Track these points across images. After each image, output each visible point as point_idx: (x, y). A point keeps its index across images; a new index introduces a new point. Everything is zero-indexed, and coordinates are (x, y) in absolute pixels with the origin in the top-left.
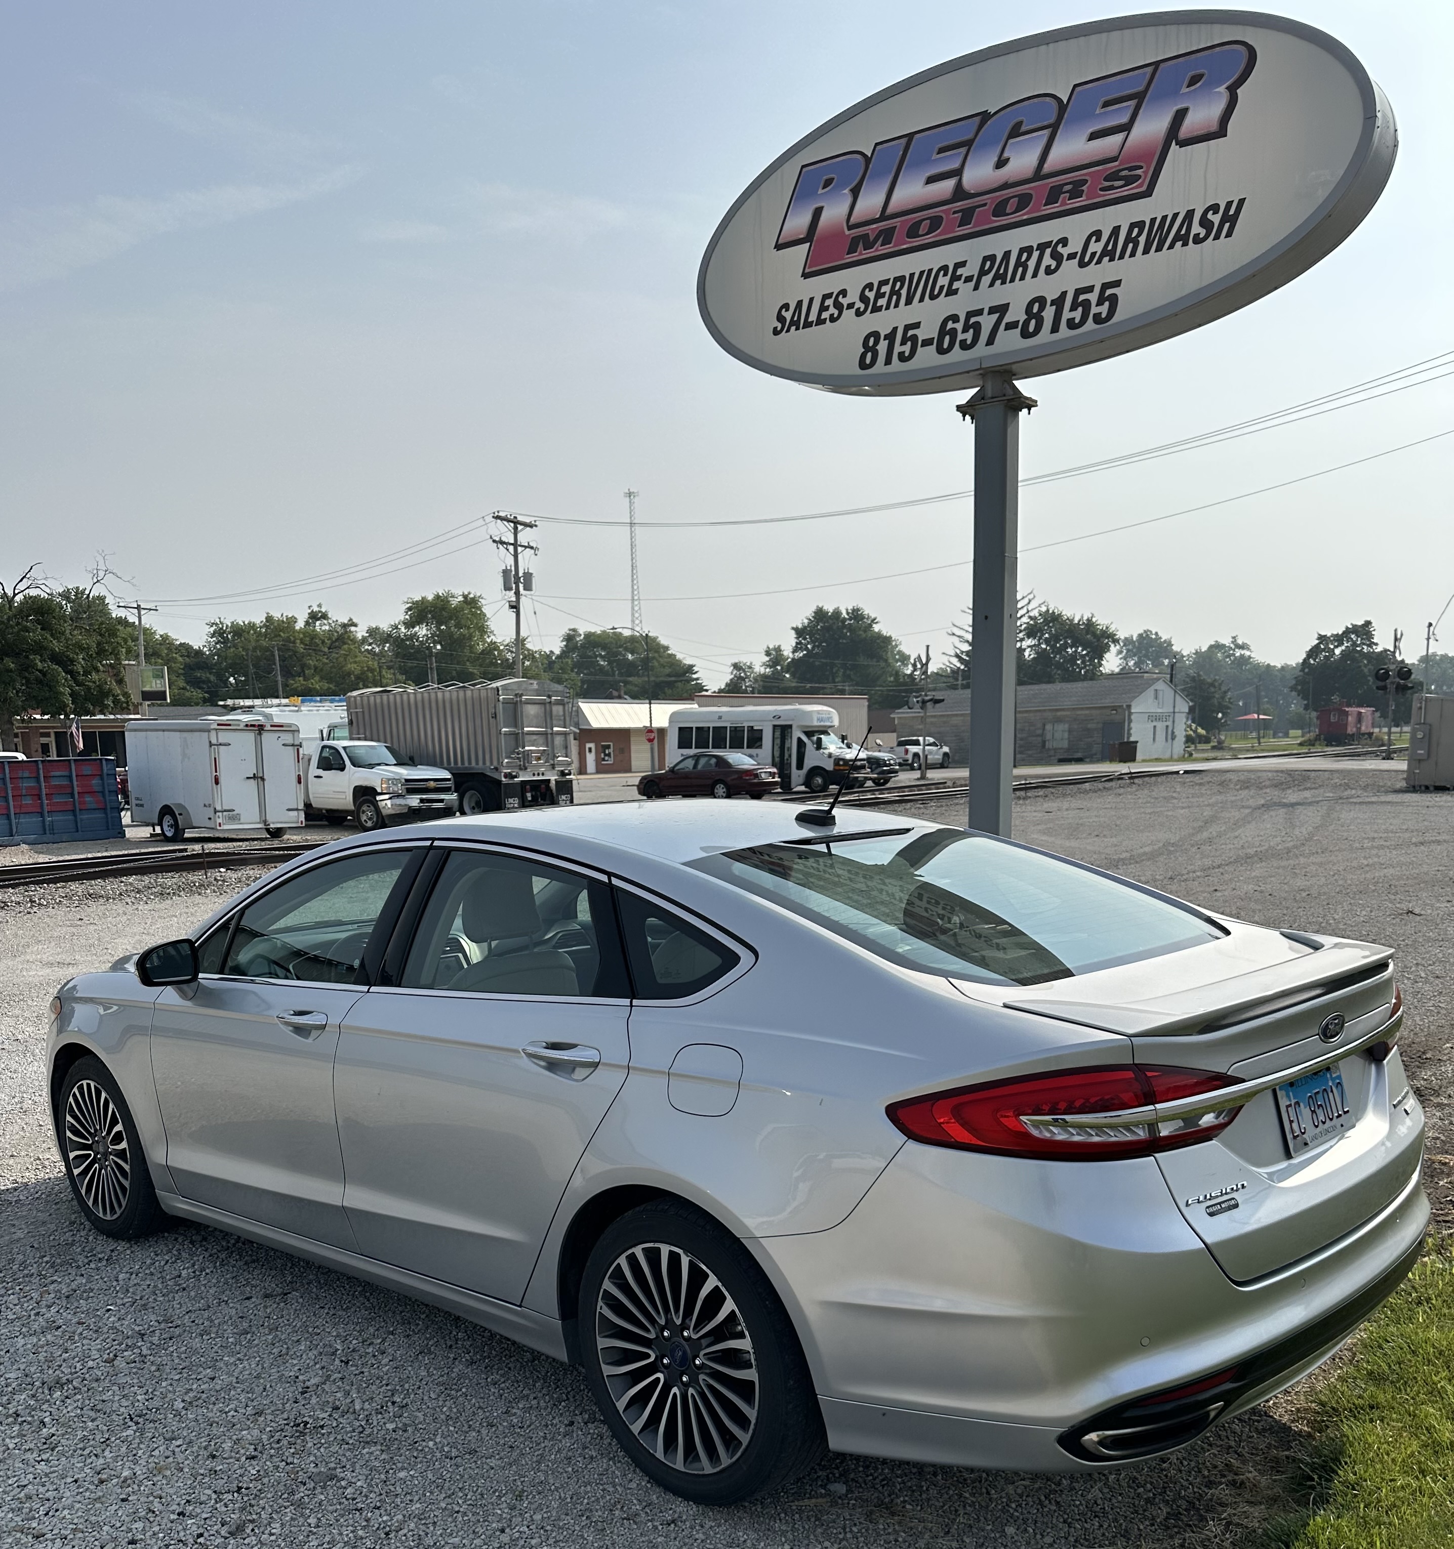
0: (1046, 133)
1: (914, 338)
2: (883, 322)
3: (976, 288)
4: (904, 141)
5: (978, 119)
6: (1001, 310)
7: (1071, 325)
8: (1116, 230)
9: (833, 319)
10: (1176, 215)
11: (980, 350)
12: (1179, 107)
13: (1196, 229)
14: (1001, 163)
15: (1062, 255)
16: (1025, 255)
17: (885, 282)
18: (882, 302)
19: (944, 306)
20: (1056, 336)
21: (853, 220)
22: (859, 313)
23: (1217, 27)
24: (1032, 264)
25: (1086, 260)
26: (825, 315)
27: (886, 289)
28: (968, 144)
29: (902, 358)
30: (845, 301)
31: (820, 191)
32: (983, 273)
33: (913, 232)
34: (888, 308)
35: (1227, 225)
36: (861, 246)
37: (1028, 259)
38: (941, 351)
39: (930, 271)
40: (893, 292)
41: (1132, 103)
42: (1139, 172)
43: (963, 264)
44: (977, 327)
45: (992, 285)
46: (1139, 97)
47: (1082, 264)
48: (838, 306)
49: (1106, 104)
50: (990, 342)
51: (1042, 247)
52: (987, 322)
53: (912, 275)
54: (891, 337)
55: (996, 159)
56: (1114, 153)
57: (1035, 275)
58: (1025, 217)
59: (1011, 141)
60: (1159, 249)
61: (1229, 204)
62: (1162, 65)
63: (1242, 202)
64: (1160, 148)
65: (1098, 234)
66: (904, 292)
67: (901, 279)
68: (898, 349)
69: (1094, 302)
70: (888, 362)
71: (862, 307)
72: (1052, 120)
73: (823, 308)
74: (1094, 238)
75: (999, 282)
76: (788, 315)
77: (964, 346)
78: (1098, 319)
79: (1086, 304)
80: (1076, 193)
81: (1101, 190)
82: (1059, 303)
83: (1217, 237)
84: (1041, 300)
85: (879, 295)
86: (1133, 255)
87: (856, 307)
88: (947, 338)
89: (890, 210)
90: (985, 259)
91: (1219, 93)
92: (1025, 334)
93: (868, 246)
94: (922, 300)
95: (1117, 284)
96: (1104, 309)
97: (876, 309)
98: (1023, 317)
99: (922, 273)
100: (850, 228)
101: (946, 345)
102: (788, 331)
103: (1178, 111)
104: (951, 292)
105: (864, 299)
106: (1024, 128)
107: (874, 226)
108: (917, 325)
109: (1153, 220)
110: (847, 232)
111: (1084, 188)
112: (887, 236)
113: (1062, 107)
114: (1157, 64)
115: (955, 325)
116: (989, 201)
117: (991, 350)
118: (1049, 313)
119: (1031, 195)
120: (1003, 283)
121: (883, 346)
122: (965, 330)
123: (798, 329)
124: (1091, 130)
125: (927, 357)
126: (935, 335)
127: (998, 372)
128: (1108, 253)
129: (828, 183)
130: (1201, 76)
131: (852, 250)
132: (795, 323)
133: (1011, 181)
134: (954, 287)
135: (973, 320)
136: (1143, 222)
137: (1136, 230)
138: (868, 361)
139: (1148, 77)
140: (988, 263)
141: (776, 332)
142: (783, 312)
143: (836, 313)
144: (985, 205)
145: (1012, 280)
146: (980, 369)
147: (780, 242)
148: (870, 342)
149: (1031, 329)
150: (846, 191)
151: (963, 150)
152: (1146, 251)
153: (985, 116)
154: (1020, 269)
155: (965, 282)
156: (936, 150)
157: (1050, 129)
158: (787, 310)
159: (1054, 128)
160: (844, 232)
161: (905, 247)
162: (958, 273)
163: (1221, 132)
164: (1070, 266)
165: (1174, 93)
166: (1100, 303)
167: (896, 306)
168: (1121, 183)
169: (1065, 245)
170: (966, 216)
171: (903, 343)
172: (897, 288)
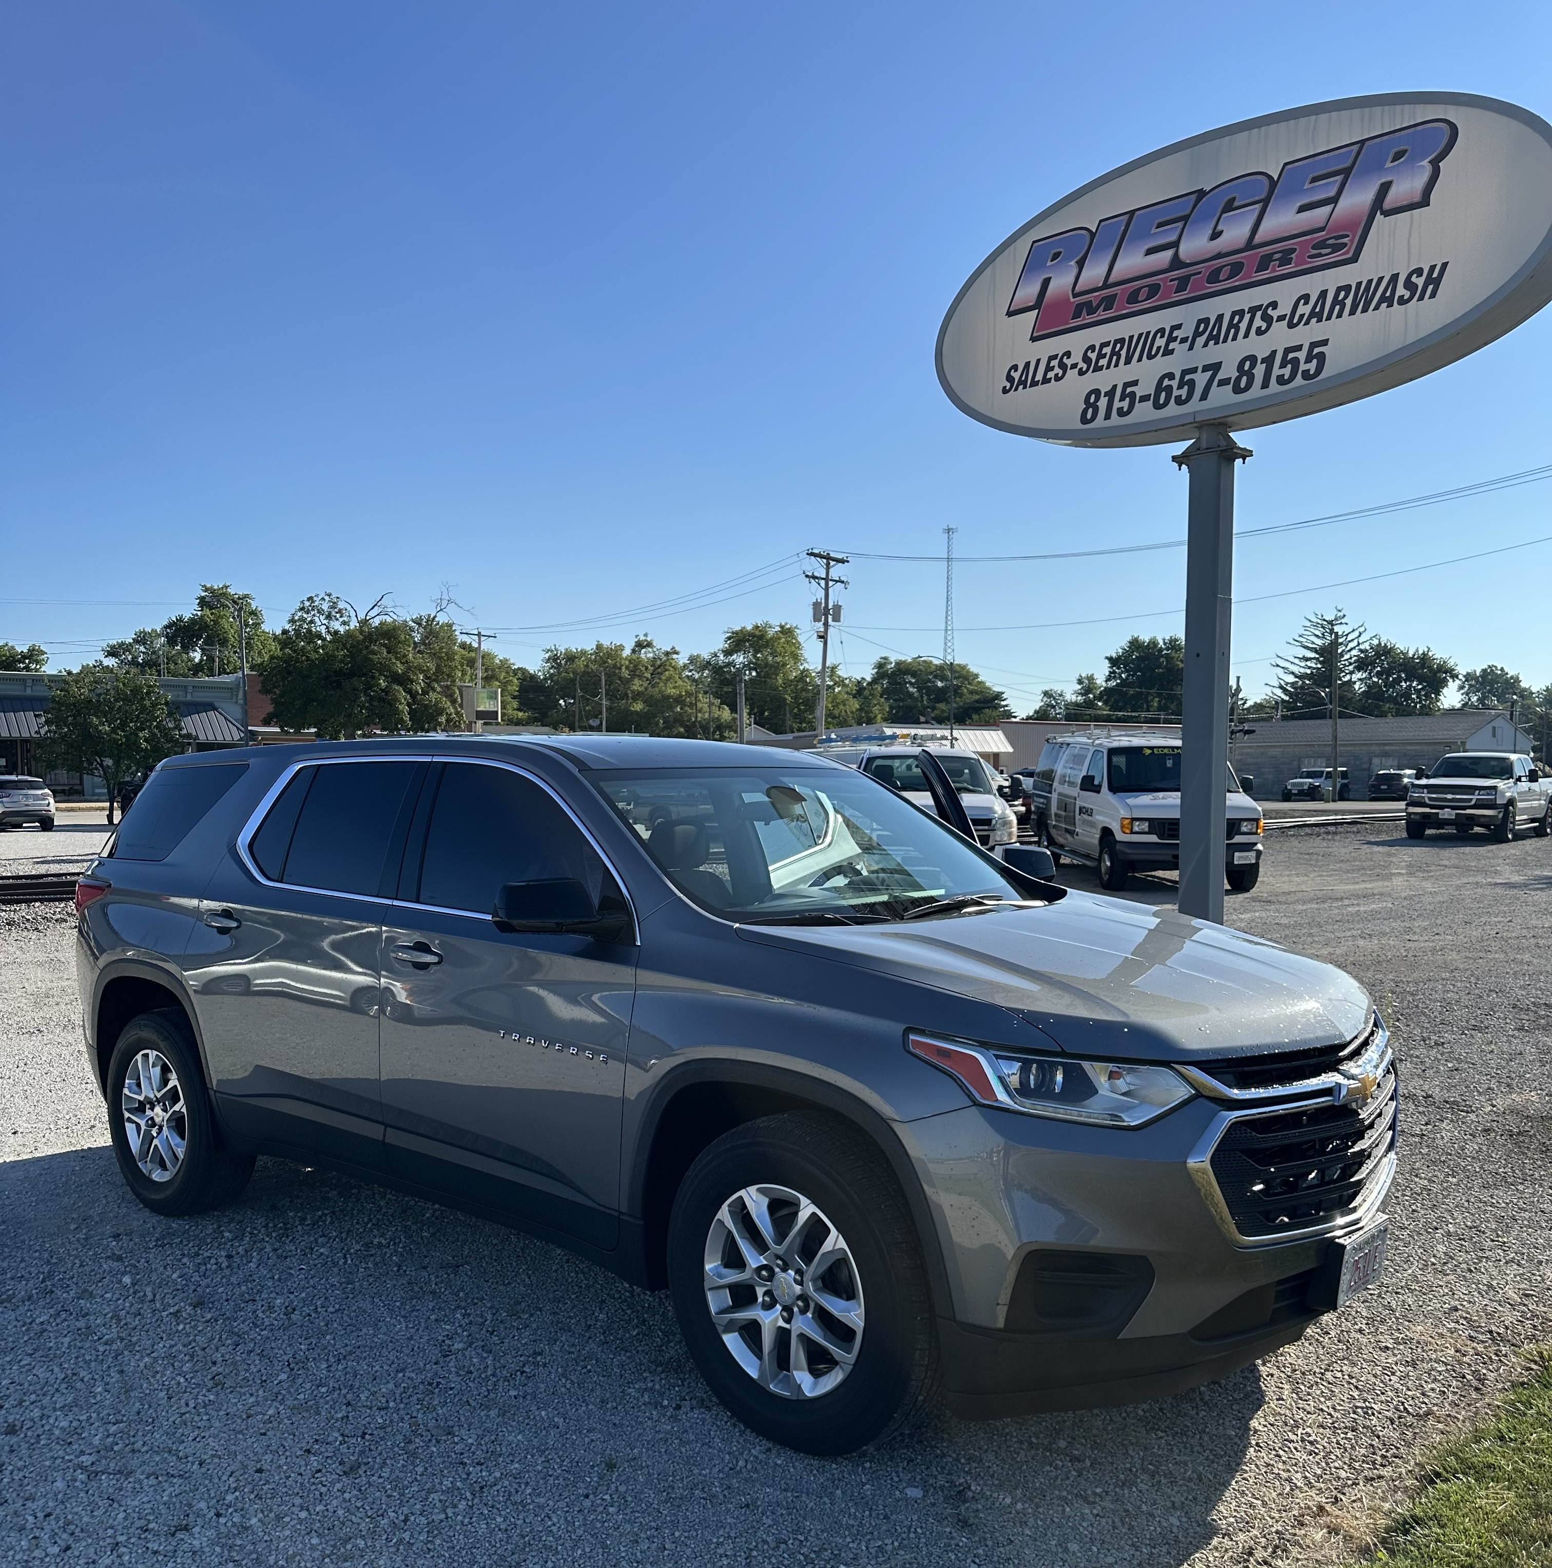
0: (1258, 207)
1: (1133, 393)
2: (1103, 380)
3: (1191, 348)
4: (1126, 217)
5: (1194, 197)
6: (1215, 367)
7: (1281, 380)
8: (1324, 294)
9: (1058, 378)
10: (1381, 279)
11: (1195, 405)
12: (1383, 180)
13: (1401, 291)
14: (1215, 235)
15: (1272, 318)
16: (1237, 318)
17: (1107, 344)
18: (1103, 362)
19: (1161, 365)
20: (1266, 392)
21: (1077, 289)
22: (1081, 373)
23: (1419, 107)
24: (1243, 326)
25: (1295, 321)
26: (1051, 375)
27: (1107, 350)
28: (1185, 219)
29: (1121, 413)
30: (1069, 362)
31: (1049, 264)
32: (1197, 334)
33: (1133, 298)
34: (1108, 367)
35: (1431, 287)
36: (1084, 312)
37: (1240, 321)
38: (1157, 406)
39: (1148, 333)
40: (1113, 353)
41: (1339, 178)
42: (1345, 240)
43: (1179, 327)
44: (1192, 384)
45: (1206, 345)
46: (1346, 173)
47: (1291, 325)
48: (1063, 366)
49: (1314, 180)
50: (1204, 397)
51: (1253, 310)
52: (1201, 379)
53: (1131, 337)
54: (1111, 394)
55: (1210, 232)
56: (1322, 224)
57: (1246, 336)
58: (1237, 283)
59: (1224, 215)
60: (1365, 310)
61: (1433, 268)
62: (1367, 143)
63: (1445, 265)
64: (1365, 219)
65: (1306, 298)
66: (1123, 353)
67: (1122, 341)
68: (1117, 404)
69: (1302, 360)
70: (1108, 416)
71: (1085, 367)
72: (1263, 196)
73: (1049, 368)
74: (1302, 301)
75: (1212, 342)
76: (1016, 375)
77: (1179, 401)
78: (1306, 375)
79: (1295, 362)
80: (1285, 261)
81: (1309, 257)
82: (1269, 360)
83: (1421, 298)
84: (1253, 359)
85: (1101, 356)
86: (1340, 316)
87: (1079, 367)
88: (1163, 394)
89: (1112, 279)
90: (1200, 322)
91: (1423, 166)
92: (1237, 390)
93: (1092, 311)
94: (1140, 360)
95: (1325, 342)
96: (1312, 366)
97: (1098, 369)
98: (1234, 374)
99: (1140, 335)
100: (1075, 296)
101: (1162, 402)
102: (1016, 390)
103: (1382, 184)
104: (1168, 352)
105: (1086, 359)
106: (1236, 204)
107: (1097, 294)
108: (1135, 383)
109: (1359, 284)
110: (1072, 300)
111: (1293, 256)
112: (1109, 302)
113: (1273, 184)
114: (1363, 142)
115: (1171, 383)
116: (1203, 270)
117: (1205, 405)
118: (1259, 371)
119: (1243, 263)
120: (1216, 343)
121: (1103, 403)
122: (1180, 387)
123: (1025, 388)
124: (1298, 204)
125: (1144, 412)
126: (1152, 392)
127: (1213, 424)
128: (1317, 315)
129: (1056, 256)
130: (1405, 151)
131: (1077, 315)
132: (1022, 382)
133: (1224, 251)
134: (1170, 348)
135: (1187, 377)
136: (1350, 286)
137: (1342, 294)
138: (1089, 416)
139: (1354, 154)
140: (1202, 325)
141: (1005, 391)
142: (1012, 373)
143: (1061, 372)
144: (1200, 273)
145: (1225, 341)
146: (1195, 422)
147: (1012, 309)
148: (1091, 400)
149: (1243, 385)
150: (1073, 263)
151: (1180, 224)
152: (1352, 313)
153: (1201, 194)
154: (1233, 331)
155: (1180, 343)
156: (1155, 225)
157: (1261, 204)
158: (1016, 371)
159: (1266, 202)
160: (1069, 299)
161: (1124, 312)
162: (1174, 335)
163: (1425, 201)
164: (1280, 327)
165: (1380, 167)
166: (1308, 360)
167: (1116, 365)
168: (1329, 250)
169: (1275, 308)
170: (1183, 283)
171: (1122, 399)
172: (1117, 349)
